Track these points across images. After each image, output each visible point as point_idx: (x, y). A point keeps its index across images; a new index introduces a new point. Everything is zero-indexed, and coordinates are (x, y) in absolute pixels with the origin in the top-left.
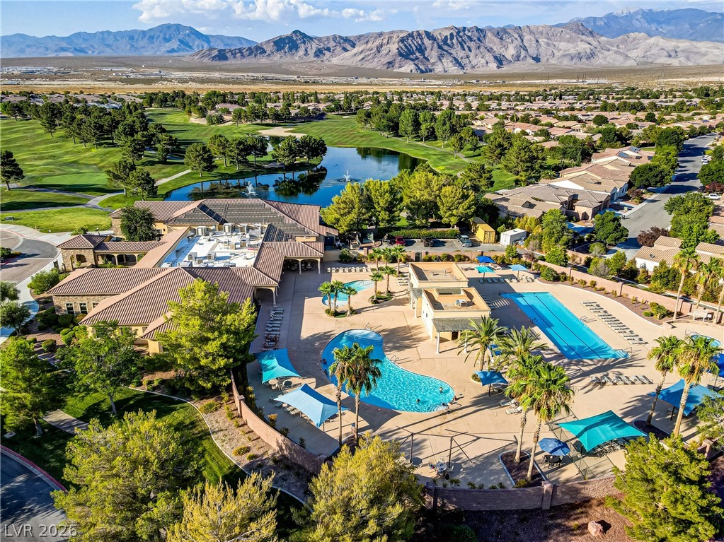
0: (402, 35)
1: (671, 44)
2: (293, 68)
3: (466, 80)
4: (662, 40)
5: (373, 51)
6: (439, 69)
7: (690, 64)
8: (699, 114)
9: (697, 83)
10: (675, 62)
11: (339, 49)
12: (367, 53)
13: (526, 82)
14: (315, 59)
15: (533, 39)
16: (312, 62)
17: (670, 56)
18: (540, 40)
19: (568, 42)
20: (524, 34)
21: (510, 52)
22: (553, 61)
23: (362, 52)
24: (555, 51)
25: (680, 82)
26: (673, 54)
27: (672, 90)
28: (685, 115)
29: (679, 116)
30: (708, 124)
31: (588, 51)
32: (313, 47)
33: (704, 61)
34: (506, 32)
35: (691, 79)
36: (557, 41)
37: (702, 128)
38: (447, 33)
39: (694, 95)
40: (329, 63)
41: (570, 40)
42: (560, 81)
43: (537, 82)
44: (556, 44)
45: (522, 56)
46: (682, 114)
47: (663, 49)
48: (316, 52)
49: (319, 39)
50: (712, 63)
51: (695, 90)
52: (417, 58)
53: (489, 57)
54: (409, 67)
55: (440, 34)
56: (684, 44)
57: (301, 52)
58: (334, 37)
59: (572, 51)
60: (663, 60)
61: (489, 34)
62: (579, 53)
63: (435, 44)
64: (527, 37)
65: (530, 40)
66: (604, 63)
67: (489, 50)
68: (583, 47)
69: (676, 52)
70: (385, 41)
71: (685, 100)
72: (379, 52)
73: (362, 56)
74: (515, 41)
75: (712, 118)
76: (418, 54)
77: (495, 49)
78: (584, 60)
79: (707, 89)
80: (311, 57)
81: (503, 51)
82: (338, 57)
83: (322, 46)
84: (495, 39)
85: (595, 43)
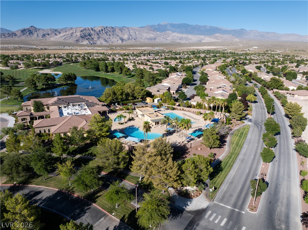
0: (81, 29)
1: (180, 35)
2: (32, 42)
3: (111, 47)
4: (177, 34)
5: (69, 35)
6: (98, 43)
7: (187, 42)
8: (194, 60)
9: (190, 49)
10: (182, 42)
11: (53, 34)
12: (66, 36)
13: (134, 48)
14: (42, 38)
15: (134, 32)
16: (41, 40)
17: (180, 40)
18: (136, 32)
19: (146, 33)
20: (130, 30)
21: (126, 37)
22: (142, 40)
23: (64, 36)
24: (142, 37)
25: (185, 49)
26: (181, 39)
27: (183, 52)
28: (190, 61)
29: (188, 61)
30: (197, 64)
31: (154, 37)
32: (41, 33)
33: (191, 41)
34: (123, 29)
35: (188, 48)
36: (142, 33)
37: (196, 65)
38: (100, 29)
39: (190, 54)
40: (50, 40)
41: (147, 33)
42: (146, 48)
43: (138, 48)
44: (142, 34)
45: (130, 38)
46: (189, 61)
47: (178, 37)
48: (42, 35)
49: (44, 30)
50: (193, 42)
51: (190, 52)
52: (89, 39)
53: (118, 38)
54: (86, 42)
55: (97, 29)
56: (184, 36)
57: (35, 35)
58: (51, 30)
59: (148, 37)
60: (178, 41)
61: (117, 30)
62: (151, 38)
63: (96, 33)
64: (131, 31)
65: (133, 32)
66: (160, 41)
67: (117, 36)
68: (152, 36)
69: (182, 38)
70: (74, 31)
71: (189, 55)
72: (72, 36)
73: (64, 37)
74: (127, 33)
75: (198, 62)
76: (89, 37)
77: (120, 35)
78: (153, 40)
79: (194, 52)
80: (41, 38)
81: (123, 36)
82: (54, 38)
83: (45, 33)
84: (119, 31)
85: (155, 34)
